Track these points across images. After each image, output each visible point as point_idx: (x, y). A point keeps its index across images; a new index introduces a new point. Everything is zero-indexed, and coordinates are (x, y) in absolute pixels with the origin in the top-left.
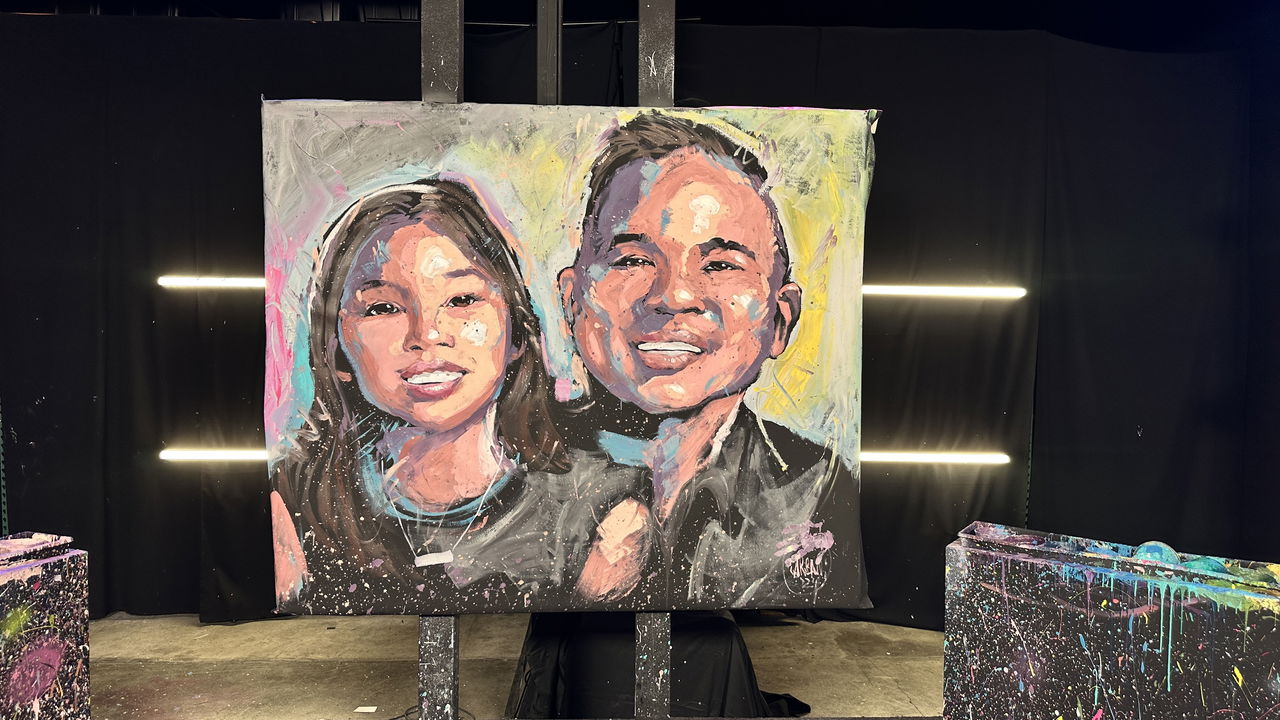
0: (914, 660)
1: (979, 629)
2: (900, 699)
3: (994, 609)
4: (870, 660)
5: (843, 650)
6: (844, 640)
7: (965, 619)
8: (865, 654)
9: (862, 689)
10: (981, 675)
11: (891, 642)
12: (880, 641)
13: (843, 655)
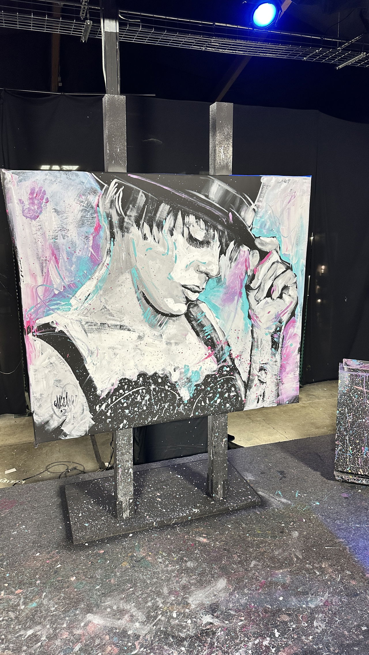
1: (353, 405)
3: (359, 396)
7: (347, 401)
10: (353, 423)
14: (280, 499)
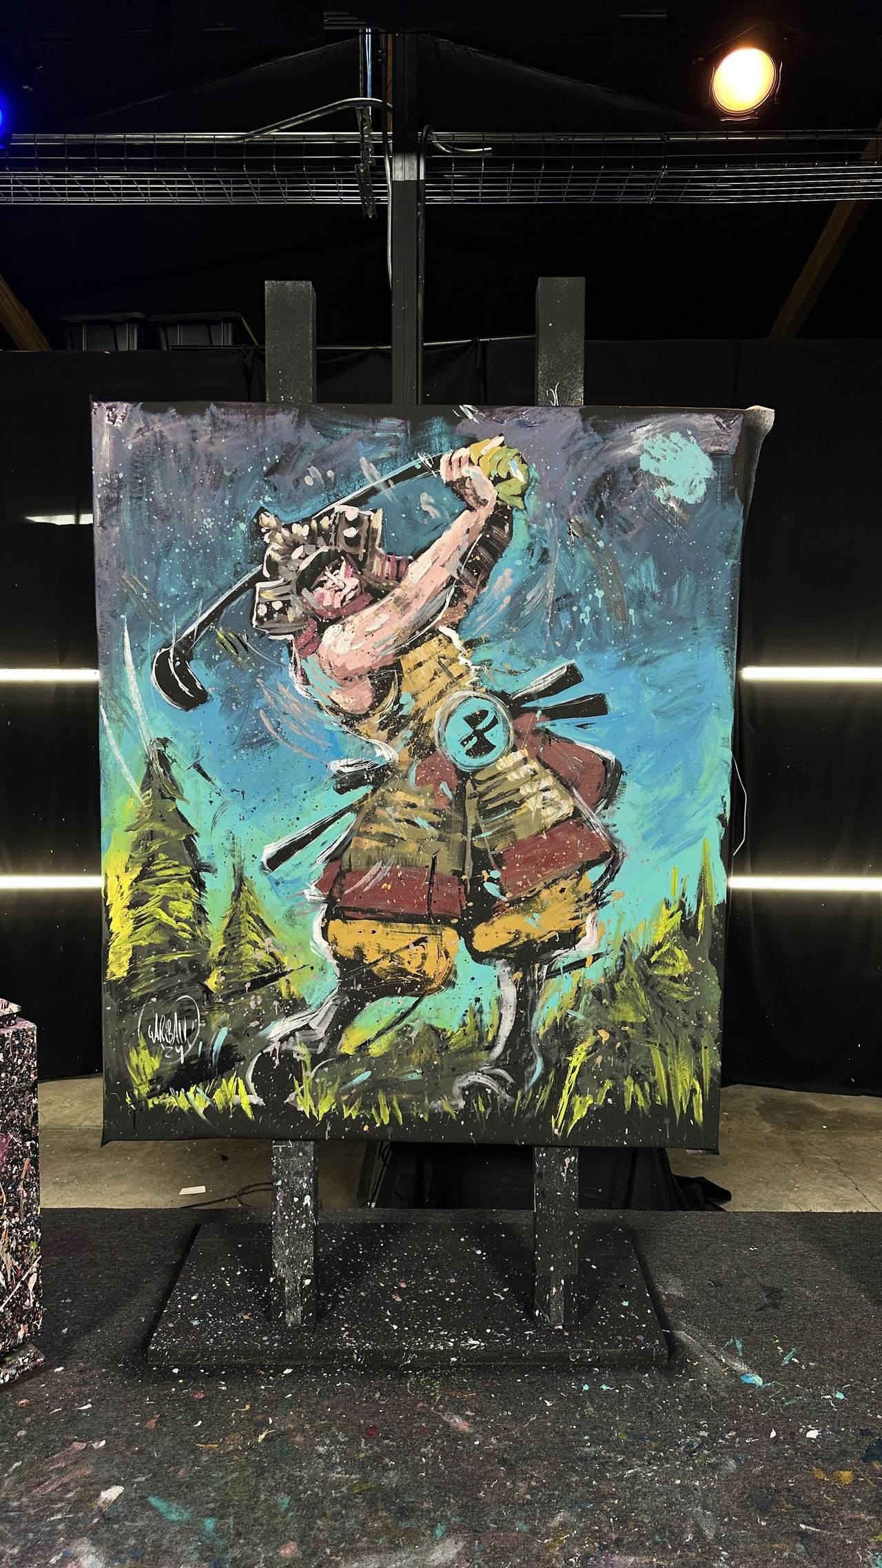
0: (857, 1135)
2: (843, 1185)
4: (802, 1135)
5: (768, 1121)
6: (769, 1110)
8: (795, 1127)
9: (794, 1171)
11: (825, 1113)
12: (812, 1111)
13: (767, 1128)
14: (730, 1362)
